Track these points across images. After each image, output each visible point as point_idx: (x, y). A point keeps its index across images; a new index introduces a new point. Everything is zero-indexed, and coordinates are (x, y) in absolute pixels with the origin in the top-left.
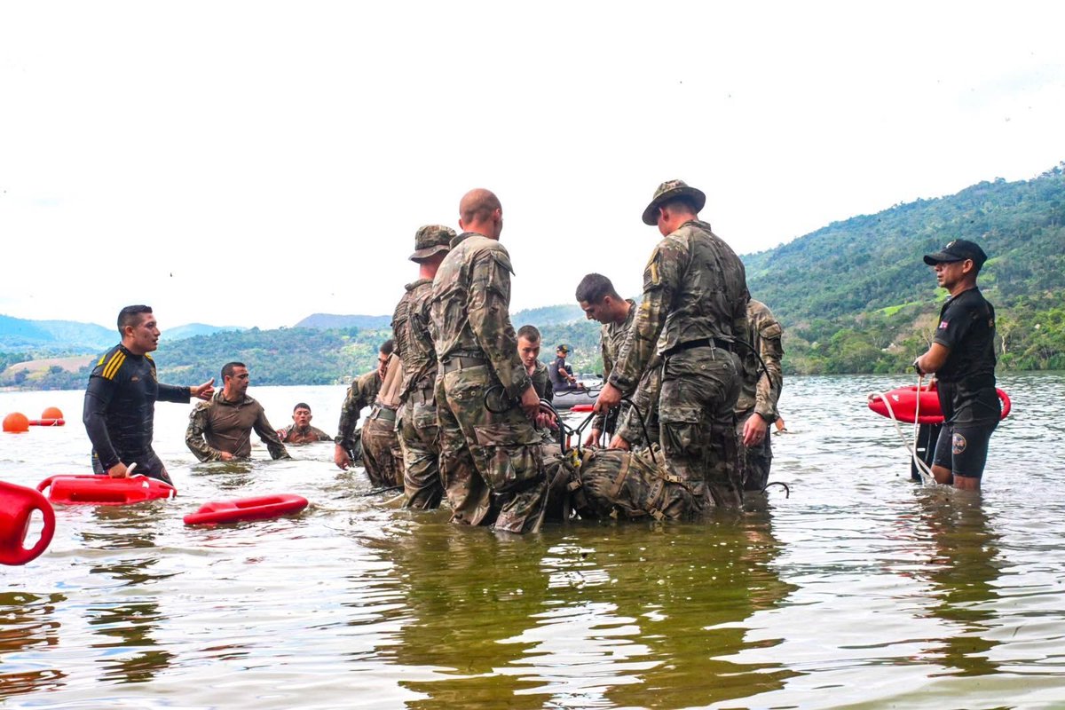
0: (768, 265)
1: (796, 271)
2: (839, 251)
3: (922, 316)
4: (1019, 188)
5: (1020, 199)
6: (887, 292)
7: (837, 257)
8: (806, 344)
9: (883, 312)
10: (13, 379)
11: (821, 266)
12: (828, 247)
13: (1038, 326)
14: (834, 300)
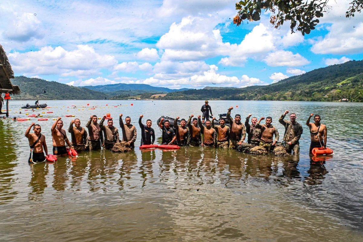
0: (300, 78)
1: (306, 79)
2: (316, 75)
3: (333, 90)
4: (358, 62)
5: (358, 65)
6: (326, 84)
7: (315, 77)
8: (307, 95)
9: (325, 89)
10: (153, 98)
11: (312, 78)
12: (313, 75)
13: (359, 93)
14: (314, 86)
